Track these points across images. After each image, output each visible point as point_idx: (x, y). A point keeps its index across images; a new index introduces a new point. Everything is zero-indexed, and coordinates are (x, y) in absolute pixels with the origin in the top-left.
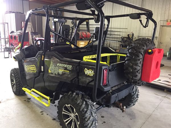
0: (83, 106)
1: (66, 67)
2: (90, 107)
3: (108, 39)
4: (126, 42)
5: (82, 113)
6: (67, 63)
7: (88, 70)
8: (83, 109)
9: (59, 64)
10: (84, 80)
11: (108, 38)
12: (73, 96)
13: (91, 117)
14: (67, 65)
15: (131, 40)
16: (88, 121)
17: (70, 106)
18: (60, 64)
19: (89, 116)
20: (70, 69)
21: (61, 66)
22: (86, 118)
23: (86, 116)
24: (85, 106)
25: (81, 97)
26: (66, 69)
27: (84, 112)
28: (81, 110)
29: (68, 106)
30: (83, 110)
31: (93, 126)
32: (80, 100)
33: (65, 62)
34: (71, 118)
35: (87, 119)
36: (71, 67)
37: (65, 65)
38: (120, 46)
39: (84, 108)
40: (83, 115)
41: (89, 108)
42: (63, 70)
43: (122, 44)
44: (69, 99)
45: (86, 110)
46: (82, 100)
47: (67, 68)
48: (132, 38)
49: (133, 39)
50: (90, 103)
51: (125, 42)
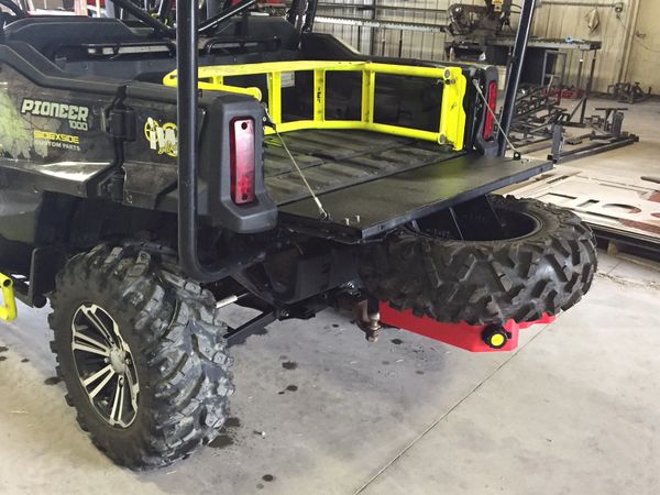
0: (151, 307)
1: (65, 116)
2: (185, 311)
3: (395, 19)
4: (475, 32)
5: (142, 338)
6: (66, 95)
7: (161, 126)
8: (151, 321)
9: (31, 102)
10: (145, 176)
11: (392, 14)
12: (109, 260)
13: (190, 359)
14: (66, 107)
15: (502, 21)
16: (172, 375)
17: (98, 311)
18: (38, 103)
19: (181, 353)
20: (83, 127)
21: (43, 113)
22: (164, 361)
23: (164, 355)
24: (164, 306)
25: (143, 267)
26: (63, 126)
27: (153, 334)
28: (138, 326)
29: (89, 312)
30: (149, 327)
31: (200, 397)
32: (141, 279)
33: (58, 91)
34: (109, 367)
35: (167, 366)
36: (84, 117)
37: (57, 105)
38: (447, 50)
39: (155, 319)
40: (148, 351)
41: (179, 320)
42: (50, 135)
43: (457, 39)
44: (88, 277)
45: (164, 325)
46: (147, 281)
47: (67, 119)
48: (508, 13)
49: (512, 16)
50: (191, 293)
51: (471, 32)
